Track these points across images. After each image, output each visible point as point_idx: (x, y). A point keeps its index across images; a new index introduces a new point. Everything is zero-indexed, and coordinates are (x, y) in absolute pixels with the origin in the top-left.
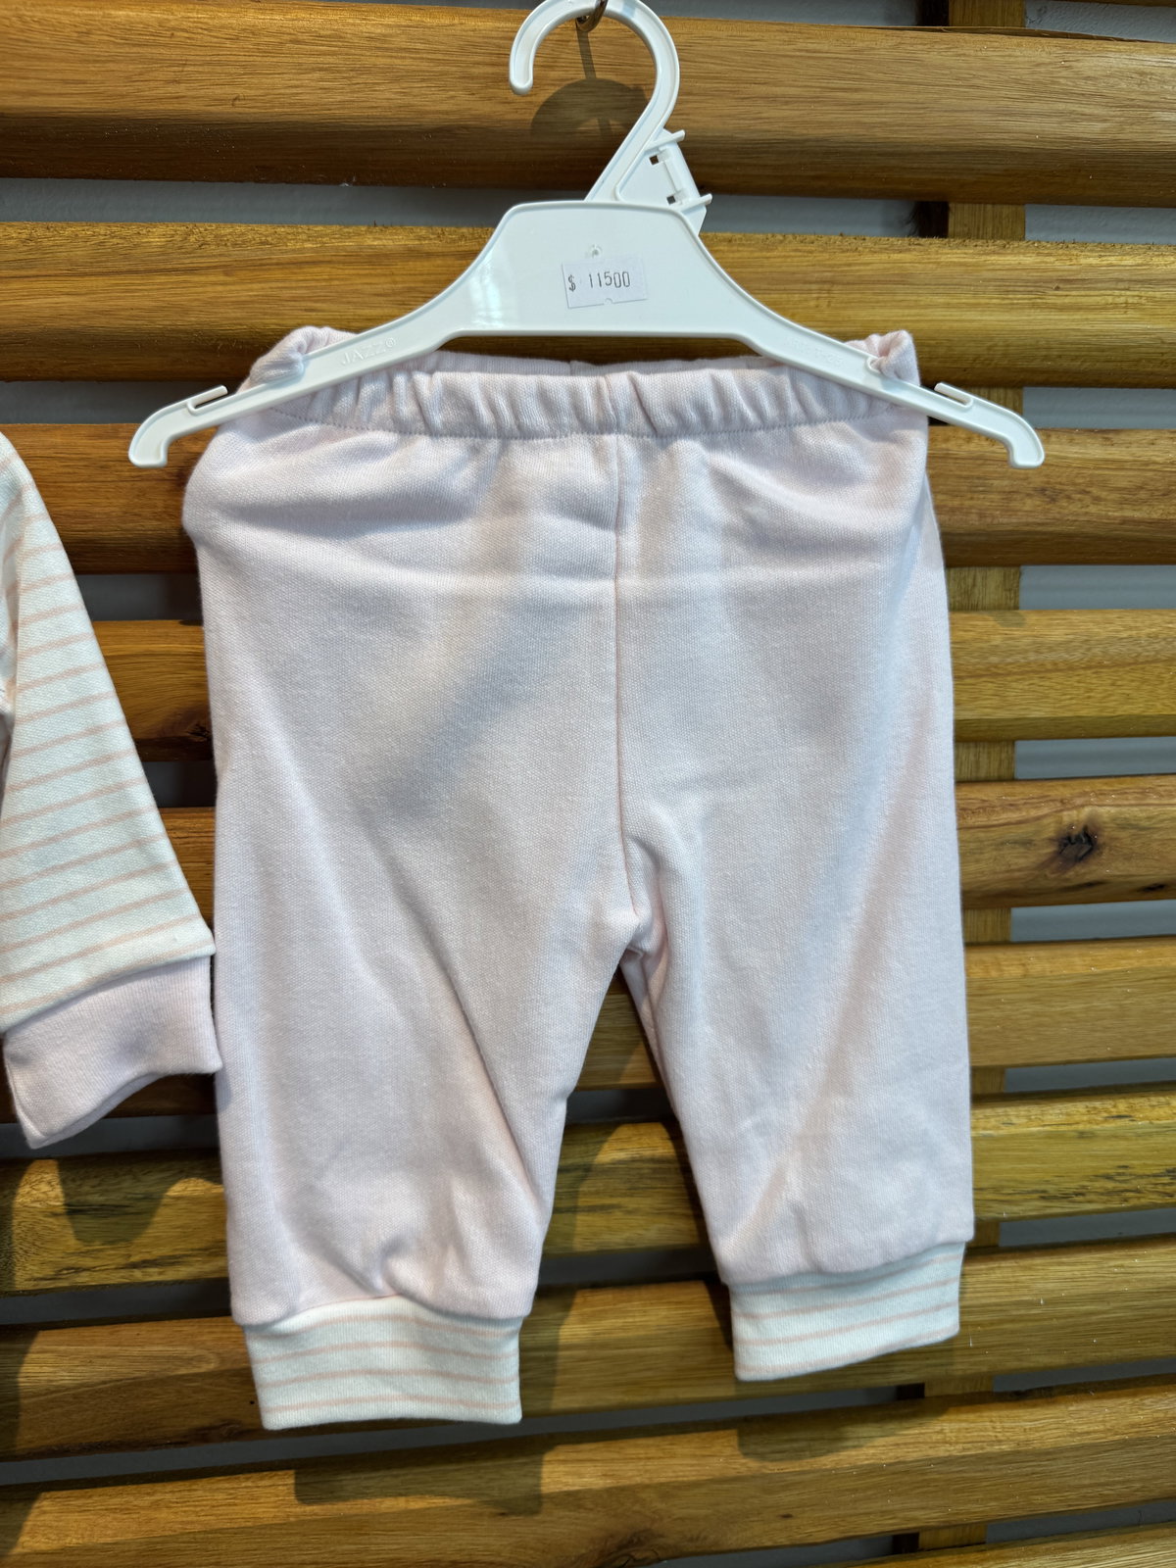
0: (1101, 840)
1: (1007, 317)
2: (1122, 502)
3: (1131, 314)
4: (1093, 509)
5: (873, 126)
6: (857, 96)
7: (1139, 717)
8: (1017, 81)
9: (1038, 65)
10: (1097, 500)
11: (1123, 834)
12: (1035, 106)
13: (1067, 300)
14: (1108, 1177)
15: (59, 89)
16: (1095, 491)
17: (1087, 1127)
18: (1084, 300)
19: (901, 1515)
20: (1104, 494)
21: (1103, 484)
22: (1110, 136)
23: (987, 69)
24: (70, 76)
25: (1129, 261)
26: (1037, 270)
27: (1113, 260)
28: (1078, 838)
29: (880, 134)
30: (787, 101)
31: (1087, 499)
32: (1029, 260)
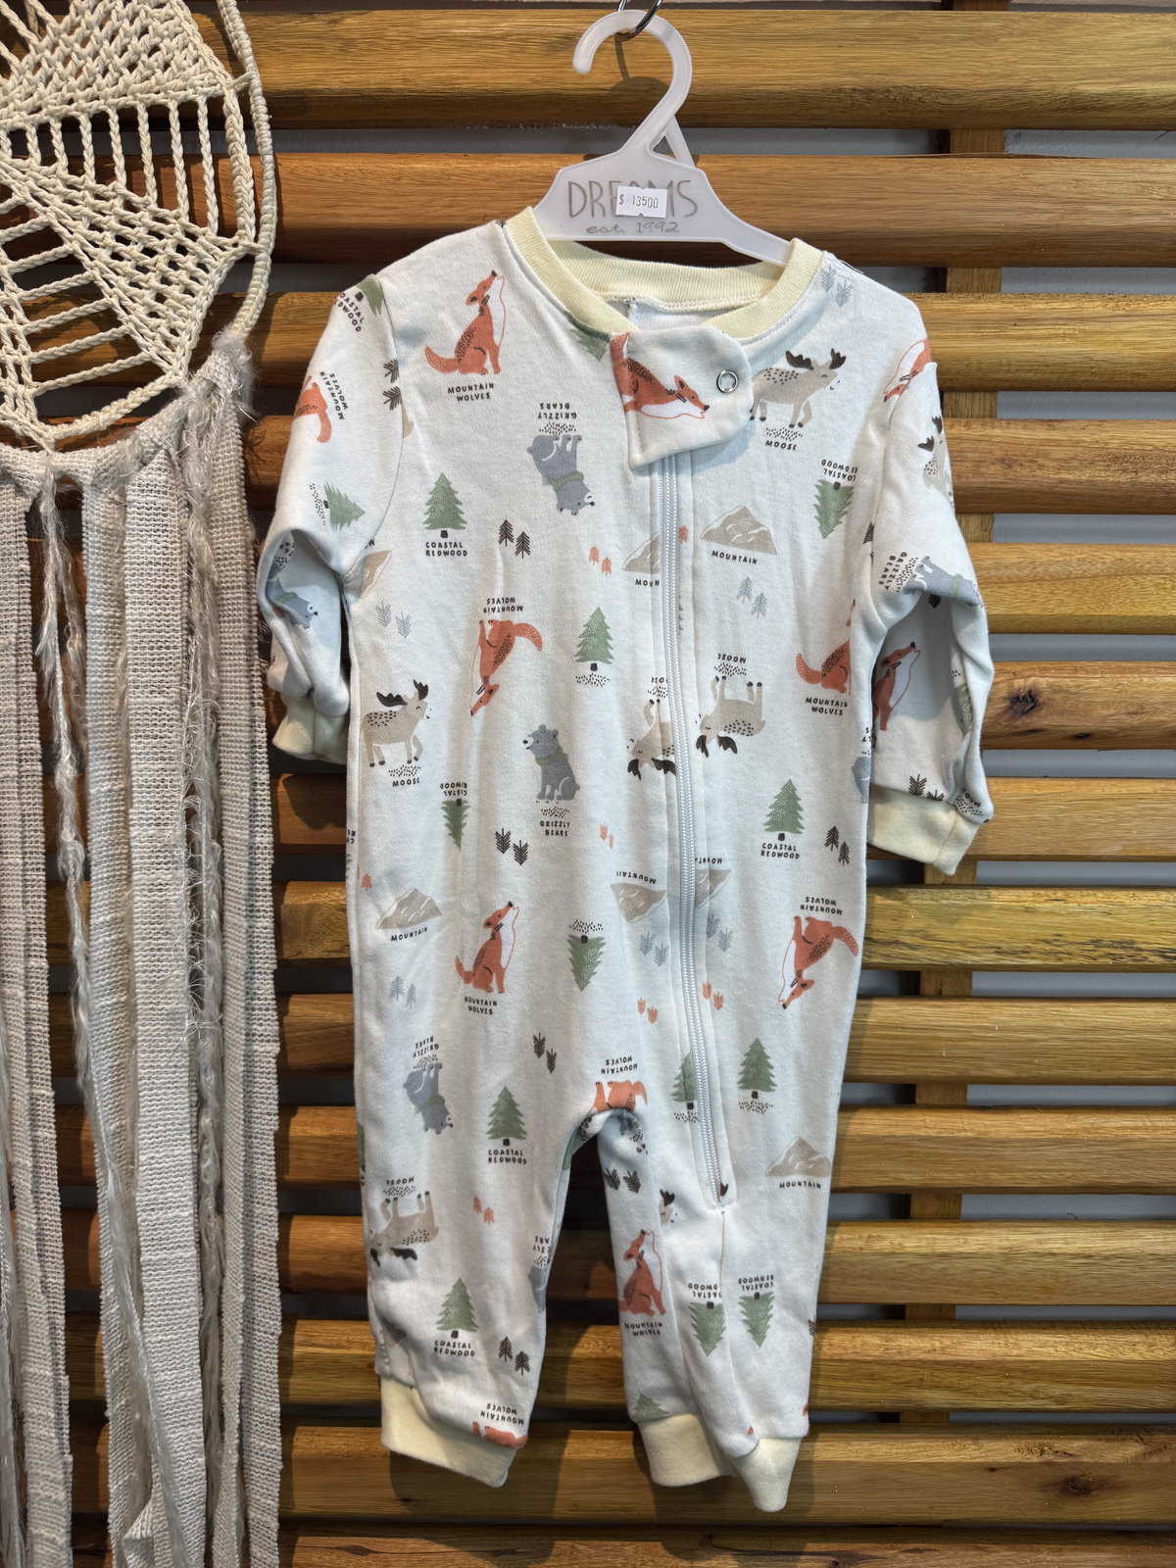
0: (1041, 700)
1: (979, 344)
2: (1059, 469)
3: (1068, 341)
4: (1038, 473)
5: (889, 221)
6: (879, 203)
7: (1071, 616)
8: (989, 189)
9: (1004, 178)
10: (1041, 467)
11: (1057, 697)
12: (1001, 205)
13: (1021, 333)
14: (1047, 942)
15: (381, 212)
16: (1040, 461)
17: (1032, 905)
18: (1034, 332)
19: (892, 1175)
20: (1046, 463)
21: (1046, 456)
22: (1054, 223)
23: (968, 182)
24: (388, 205)
25: (1067, 305)
26: (1001, 313)
27: (1055, 305)
28: (1024, 698)
29: (894, 226)
30: (832, 207)
31: (1035, 466)
32: (996, 306)
